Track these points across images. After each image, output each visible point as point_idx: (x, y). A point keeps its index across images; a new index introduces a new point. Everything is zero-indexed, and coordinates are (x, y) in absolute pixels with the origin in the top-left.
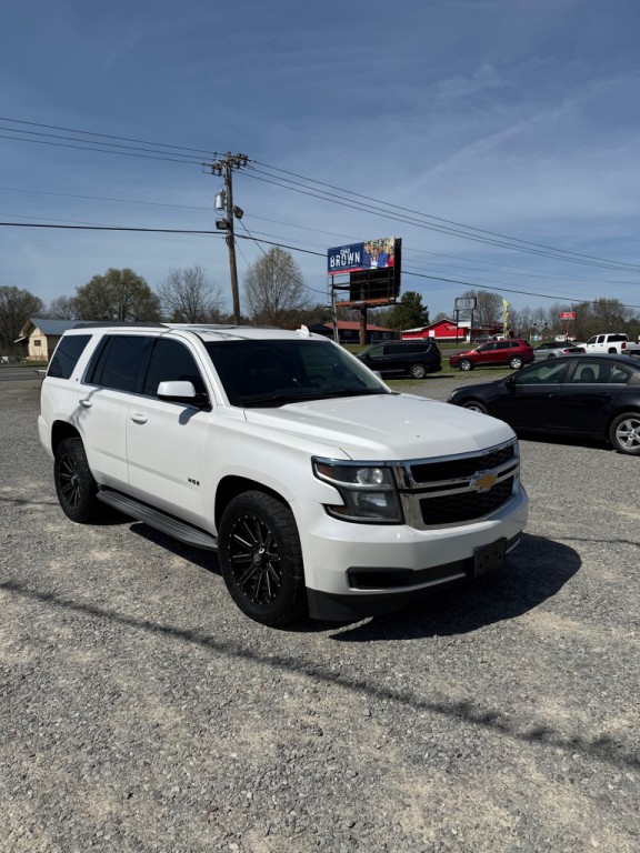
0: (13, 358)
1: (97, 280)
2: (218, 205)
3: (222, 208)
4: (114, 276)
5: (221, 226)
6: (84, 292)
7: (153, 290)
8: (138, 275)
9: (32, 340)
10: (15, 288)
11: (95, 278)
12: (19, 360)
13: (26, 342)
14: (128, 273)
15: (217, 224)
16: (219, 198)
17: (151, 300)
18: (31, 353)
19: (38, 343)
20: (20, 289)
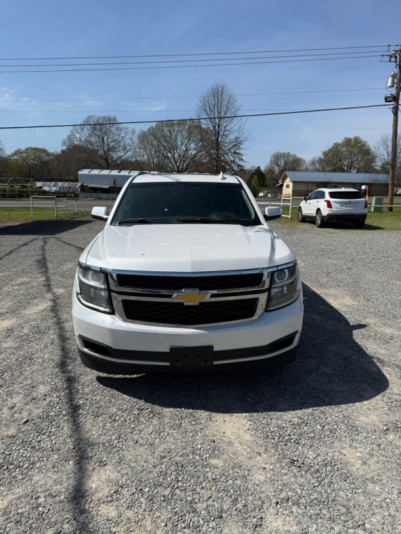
0: (273, 195)
1: (337, 145)
2: (389, 84)
3: (392, 86)
4: (348, 142)
5: (388, 100)
6: (325, 154)
7: (373, 149)
8: (364, 140)
9: (285, 185)
10: (289, 154)
11: (335, 144)
12: (276, 196)
13: (282, 186)
14: (357, 140)
15: (386, 98)
16: (390, 79)
17: (371, 156)
18: (284, 192)
19: (288, 186)
20: (292, 154)
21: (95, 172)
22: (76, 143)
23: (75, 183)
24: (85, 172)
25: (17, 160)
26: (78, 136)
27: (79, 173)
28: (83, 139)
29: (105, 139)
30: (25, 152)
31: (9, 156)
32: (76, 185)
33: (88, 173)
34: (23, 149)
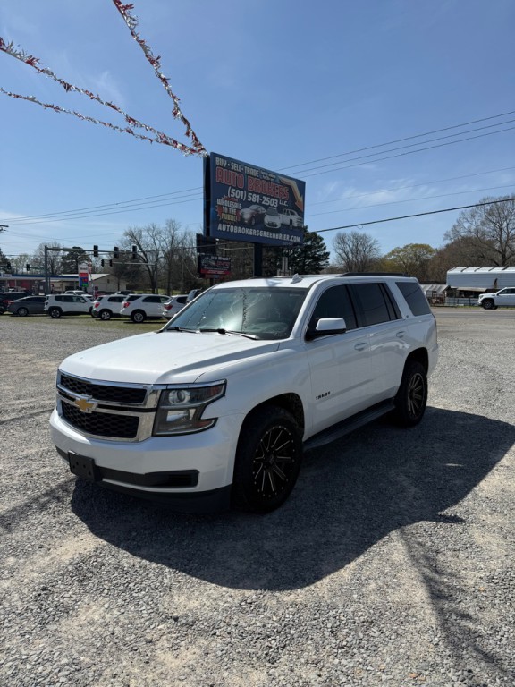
21: (471, 270)
22: (463, 234)
23: (439, 286)
24: (457, 271)
25: (394, 260)
26: (466, 225)
27: (448, 272)
28: (473, 228)
29: (505, 224)
30: (403, 250)
31: (386, 256)
32: (440, 288)
33: (459, 272)
34: (402, 247)
